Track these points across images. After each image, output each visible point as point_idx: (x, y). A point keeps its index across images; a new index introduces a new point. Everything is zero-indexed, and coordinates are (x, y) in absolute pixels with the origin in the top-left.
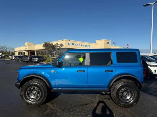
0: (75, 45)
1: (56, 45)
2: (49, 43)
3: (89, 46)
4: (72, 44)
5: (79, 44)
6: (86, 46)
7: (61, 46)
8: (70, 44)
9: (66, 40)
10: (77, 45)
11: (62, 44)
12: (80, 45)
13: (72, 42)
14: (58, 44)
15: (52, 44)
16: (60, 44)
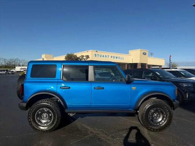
0: (103, 56)
1: (81, 58)
2: (72, 55)
3: (120, 58)
4: (99, 56)
5: (108, 56)
6: (117, 58)
7: (87, 59)
8: (97, 55)
9: (92, 50)
10: (106, 56)
11: (87, 56)
12: (110, 57)
13: (100, 53)
14: (83, 56)
15: (75, 56)
16: (86, 56)
